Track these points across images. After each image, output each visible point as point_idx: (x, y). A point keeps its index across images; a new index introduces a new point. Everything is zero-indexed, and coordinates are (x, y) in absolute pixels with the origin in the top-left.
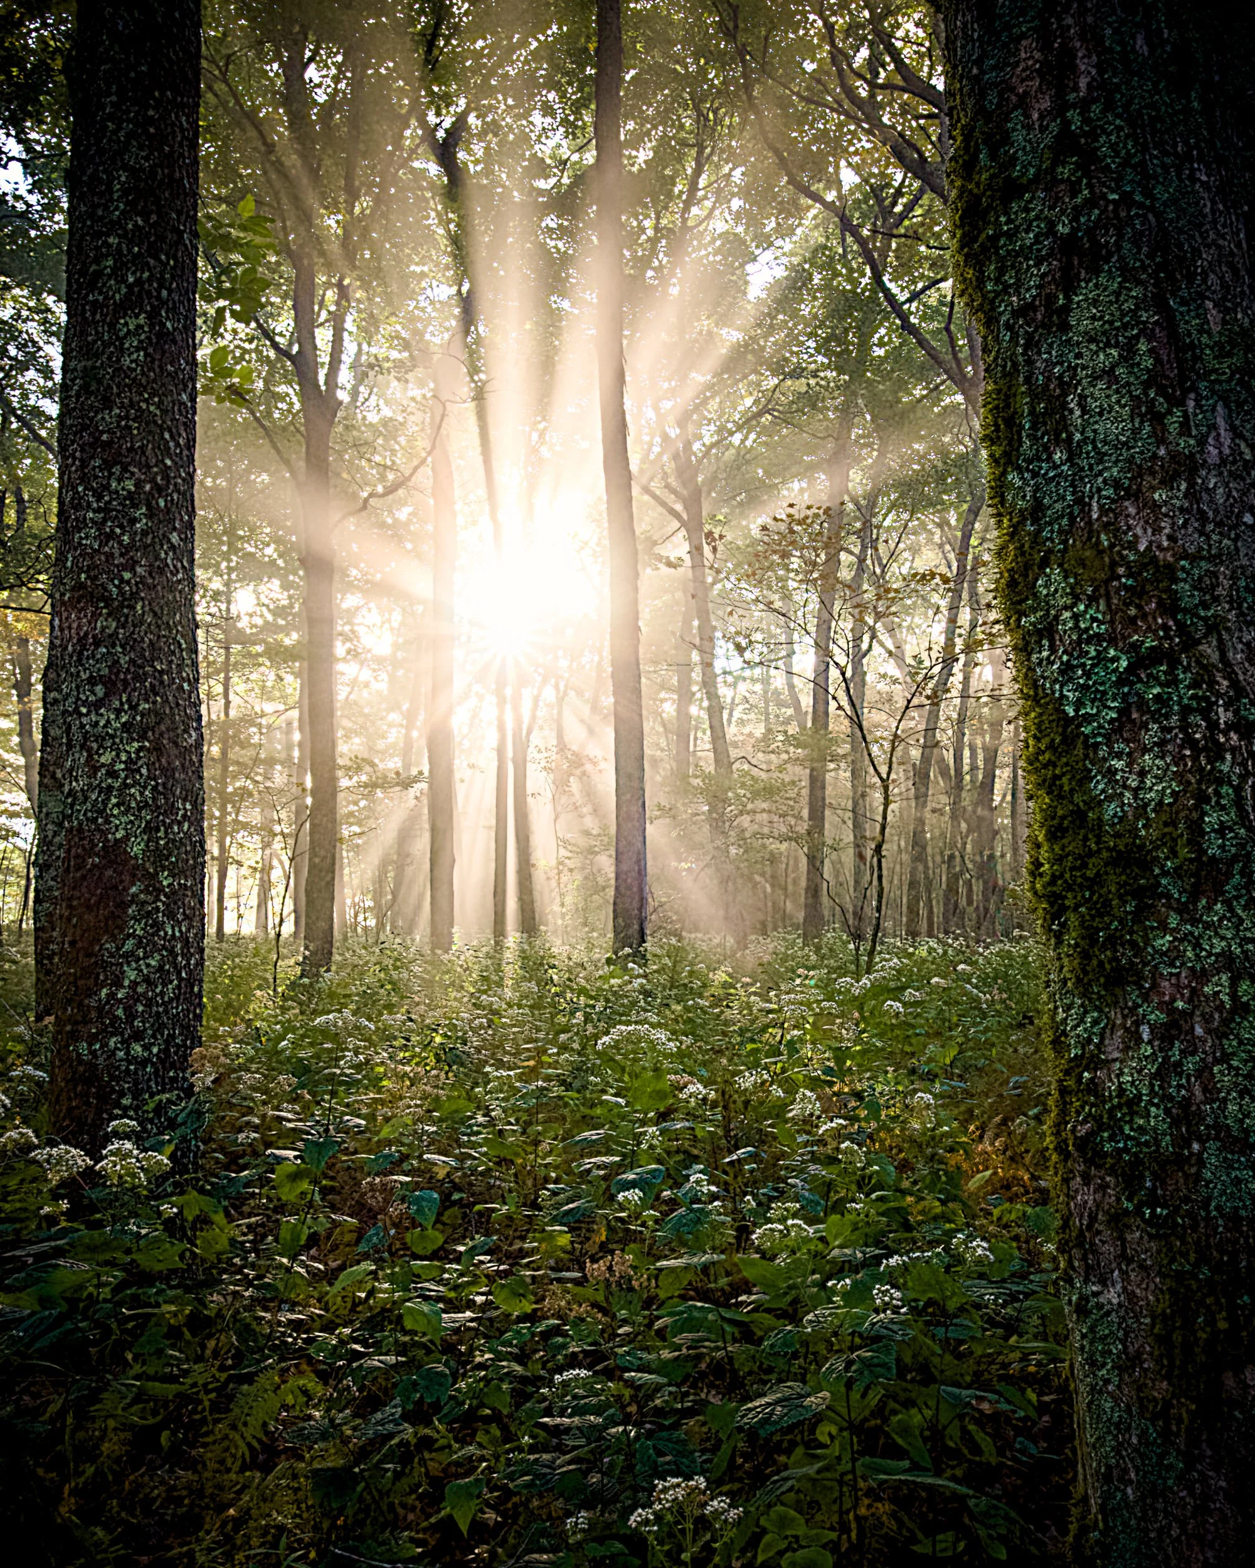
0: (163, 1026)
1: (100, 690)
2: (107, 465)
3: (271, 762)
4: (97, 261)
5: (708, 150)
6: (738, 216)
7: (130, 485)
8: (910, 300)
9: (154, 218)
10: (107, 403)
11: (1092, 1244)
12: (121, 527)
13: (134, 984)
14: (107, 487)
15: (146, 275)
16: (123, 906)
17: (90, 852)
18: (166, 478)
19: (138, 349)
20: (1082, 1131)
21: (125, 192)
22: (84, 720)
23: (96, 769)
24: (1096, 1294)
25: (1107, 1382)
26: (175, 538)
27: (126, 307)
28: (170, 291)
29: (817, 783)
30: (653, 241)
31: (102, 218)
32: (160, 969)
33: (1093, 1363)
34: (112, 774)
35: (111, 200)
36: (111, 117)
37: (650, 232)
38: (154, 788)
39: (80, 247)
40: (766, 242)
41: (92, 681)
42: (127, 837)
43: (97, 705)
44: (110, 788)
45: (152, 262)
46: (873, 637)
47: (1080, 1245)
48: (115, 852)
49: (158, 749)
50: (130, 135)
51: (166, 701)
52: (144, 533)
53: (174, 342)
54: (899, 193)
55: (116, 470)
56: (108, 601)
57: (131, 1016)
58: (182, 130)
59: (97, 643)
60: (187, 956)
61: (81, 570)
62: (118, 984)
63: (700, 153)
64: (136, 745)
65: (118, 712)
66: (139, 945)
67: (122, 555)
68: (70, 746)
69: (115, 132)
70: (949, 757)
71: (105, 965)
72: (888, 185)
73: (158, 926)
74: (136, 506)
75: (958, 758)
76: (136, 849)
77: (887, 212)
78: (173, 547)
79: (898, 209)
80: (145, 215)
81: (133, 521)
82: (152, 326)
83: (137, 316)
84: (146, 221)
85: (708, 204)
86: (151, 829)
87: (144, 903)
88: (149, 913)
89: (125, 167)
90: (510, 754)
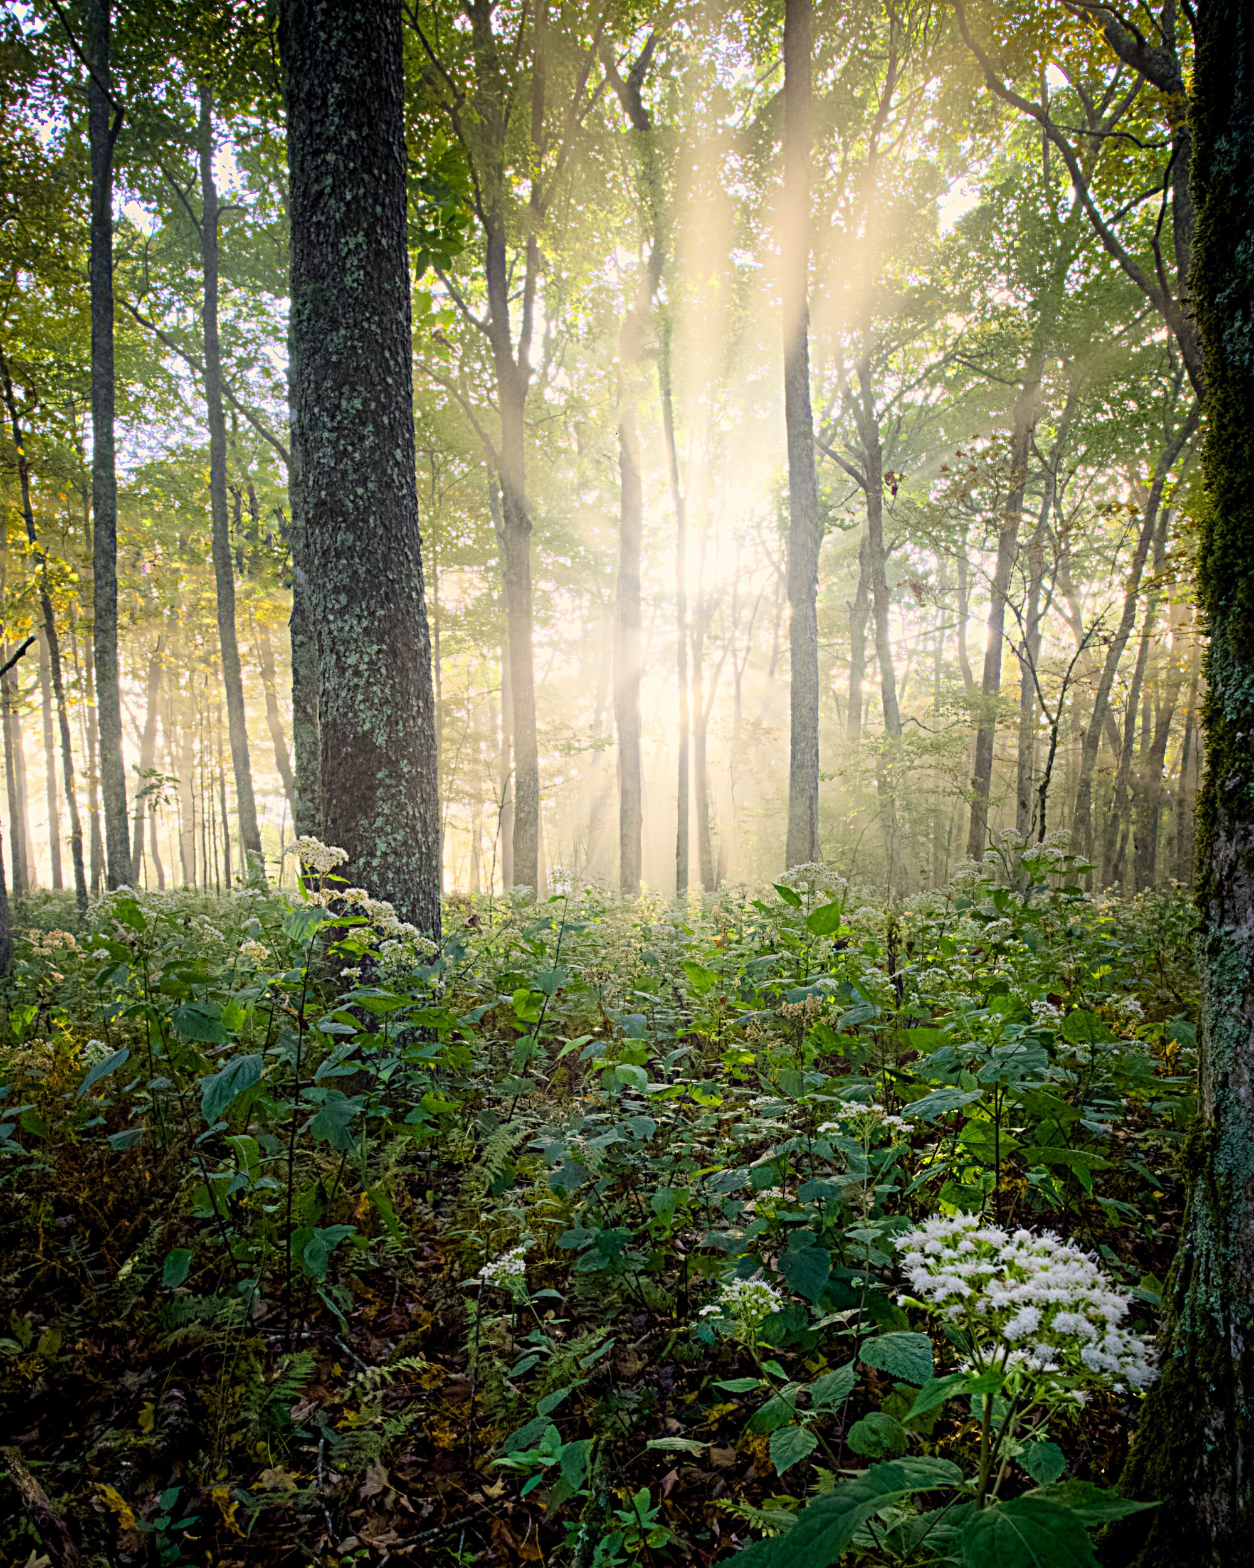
0: (408, 890)
1: (343, 599)
2: (338, 387)
3: (477, 738)
4: (317, 180)
5: (901, 62)
6: (930, 138)
7: (357, 404)
8: (1113, 221)
9: (365, 131)
10: (335, 324)
11: (1230, 890)
12: (353, 444)
13: (385, 854)
14: (338, 407)
15: (362, 191)
16: (372, 788)
17: (343, 741)
18: (389, 396)
19: (358, 268)
20: (1230, 785)
21: (339, 105)
22: (333, 627)
23: (343, 670)
24: (1228, 934)
25: (1231, 1005)
26: (398, 454)
27: (343, 228)
28: (383, 206)
29: (984, 742)
30: (841, 177)
31: (319, 135)
32: (405, 843)
33: (1220, 993)
34: (357, 673)
35: (327, 115)
36: (322, 26)
37: (837, 169)
38: (393, 687)
39: (302, 170)
40: (961, 168)
41: (337, 590)
42: (372, 729)
43: (342, 612)
44: (357, 686)
45: (366, 177)
46: (1049, 601)
47: (1218, 895)
48: (364, 741)
49: (393, 652)
50: (341, 43)
51: (398, 609)
52: (373, 449)
53: (390, 260)
54: (1111, 92)
55: (346, 389)
56: (345, 515)
57: (384, 881)
58: (387, 34)
59: (338, 556)
60: (425, 833)
61: (321, 489)
62: (372, 855)
63: (892, 66)
64: (376, 647)
65: (360, 618)
66: (387, 823)
67: (355, 471)
68: (321, 651)
69: (326, 42)
70: (1119, 719)
71: (361, 839)
72: (1098, 84)
73: (401, 807)
74: (364, 424)
75: (1130, 720)
76: (381, 740)
77: (1095, 116)
78: (397, 464)
79: (1107, 113)
80: (359, 128)
81: (362, 438)
82: (369, 243)
83: (356, 234)
84: (359, 134)
85: (899, 129)
86: (391, 722)
87: (389, 786)
88: (393, 796)
89: (336, 79)
90: (691, 728)
